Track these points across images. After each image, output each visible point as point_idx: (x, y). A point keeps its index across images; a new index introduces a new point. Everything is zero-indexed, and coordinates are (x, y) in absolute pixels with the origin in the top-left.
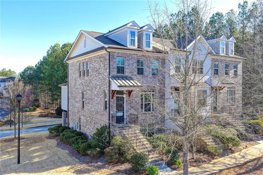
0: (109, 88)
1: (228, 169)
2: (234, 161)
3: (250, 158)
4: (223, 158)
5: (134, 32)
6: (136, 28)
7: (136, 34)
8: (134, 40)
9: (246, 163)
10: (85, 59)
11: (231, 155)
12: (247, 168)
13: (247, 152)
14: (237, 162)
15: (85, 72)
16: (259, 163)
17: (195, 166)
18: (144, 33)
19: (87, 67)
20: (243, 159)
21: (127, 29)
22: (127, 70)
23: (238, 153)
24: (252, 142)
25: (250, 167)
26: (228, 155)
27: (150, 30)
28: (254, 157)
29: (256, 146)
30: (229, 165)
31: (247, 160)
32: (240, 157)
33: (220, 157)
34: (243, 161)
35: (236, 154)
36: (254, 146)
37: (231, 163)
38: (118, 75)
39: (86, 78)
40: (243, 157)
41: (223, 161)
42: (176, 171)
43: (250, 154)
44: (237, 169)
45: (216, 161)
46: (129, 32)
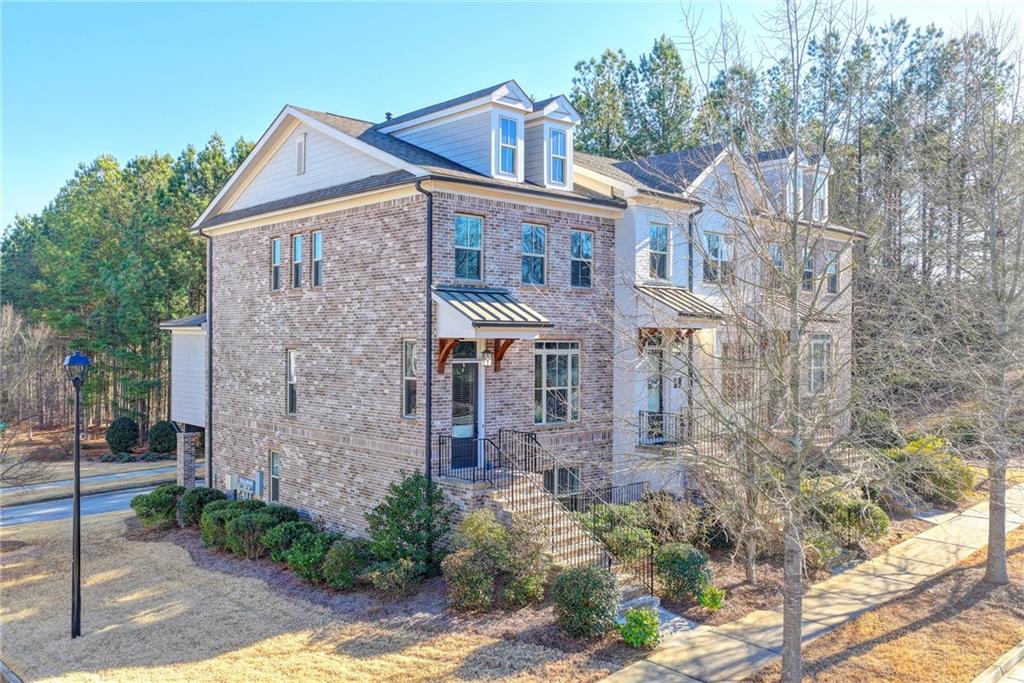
0: (430, 333)
1: (874, 609)
2: (878, 583)
3: (923, 572)
4: (840, 577)
5: (514, 124)
6: (520, 106)
7: (521, 129)
8: (514, 152)
9: (921, 588)
10: (302, 221)
11: (860, 567)
12: (930, 603)
13: (909, 554)
14: (892, 588)
15: (304, 269)
16: (964, 585)
17: (762, 607)
18: (547, 126)
19: (312, 253)
20: (904, 577)
21: (490, 108)
22: (491, 266)
23: (881, 558)
24: (909, 522)
25: (943, 601)
26: (851, 566)
27: (567, 119)
28: (939, 570)
29: (927, 534)
30: (869, 596)
31: (918, 580)
32: (893, 570)
33: (832, 574)
34: (906, 583)
35: (877, 562)
36: (920, 536)
37: (874, 592)
38: (462, 281)
39: (308, 294)
40: (903, 570)
41: (845, 586)
42: (709, 628)
43: (921, 558)
44: (901, 609)
45: (820, 586)
46: (495, 122)
